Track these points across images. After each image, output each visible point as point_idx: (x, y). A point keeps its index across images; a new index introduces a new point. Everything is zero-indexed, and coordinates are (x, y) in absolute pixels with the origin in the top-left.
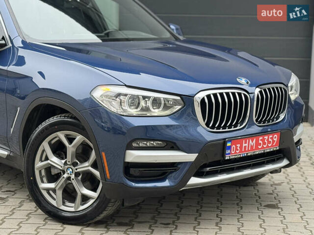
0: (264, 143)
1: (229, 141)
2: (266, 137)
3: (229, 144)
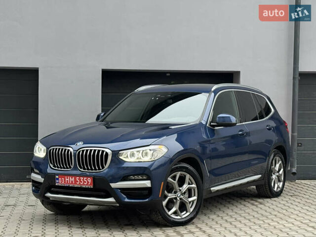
0: (81, 181)
1: (57, 175)
2: (82, 178)
3: (57, 177)
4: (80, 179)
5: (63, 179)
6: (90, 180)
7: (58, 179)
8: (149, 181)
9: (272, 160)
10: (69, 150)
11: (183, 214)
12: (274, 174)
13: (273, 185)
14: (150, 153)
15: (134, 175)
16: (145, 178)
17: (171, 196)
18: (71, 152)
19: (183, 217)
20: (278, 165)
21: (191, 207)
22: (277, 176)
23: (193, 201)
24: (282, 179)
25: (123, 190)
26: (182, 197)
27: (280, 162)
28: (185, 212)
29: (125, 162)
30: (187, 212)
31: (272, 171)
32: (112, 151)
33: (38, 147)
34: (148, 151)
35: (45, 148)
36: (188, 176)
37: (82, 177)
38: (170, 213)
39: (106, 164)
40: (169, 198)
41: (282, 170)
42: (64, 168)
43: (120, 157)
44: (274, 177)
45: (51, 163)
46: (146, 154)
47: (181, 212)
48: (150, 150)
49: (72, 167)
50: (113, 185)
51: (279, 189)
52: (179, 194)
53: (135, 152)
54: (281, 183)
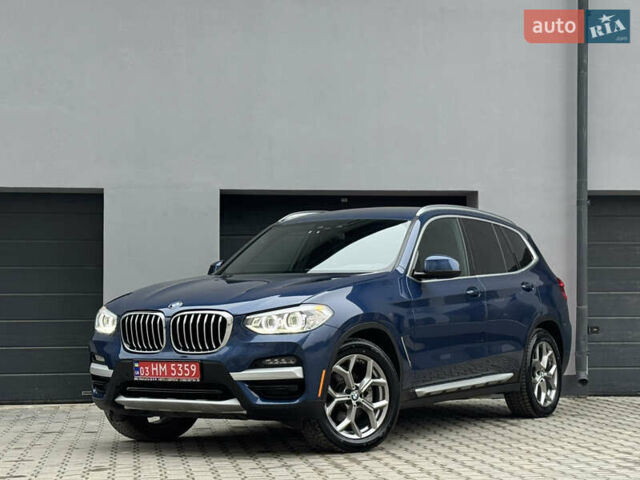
0: (178, 371)
1: (137, 362)
2: (181, 365)
3: (137, 365)
4: (177, 367)
5: (147, 368)
6: (194, 368)
7: (138, 369)
8: (300, 368)
9: (534, 347)
10: (157, 317)
11: (362, 430)
12: (538, 373)
13: (536, 393)
14: (301, 318)
15: (272, 358)
16: (292, 362)
17: (340, 397)
18: (161, 320)
19: (364, 435)
20: (545, 358)
21: (378, 420)
22: (545, 377)
23: (381, 409)
24: (556, 383)
25: (254, 384)
26: (360, 399)
27: (551, 352)
28: (367, 428)
29: (256, 334)
30: (370, 428)
31: (534, 369)
32: (234, 316)
33: (102, 316)
34: (298, 315)
35: (115, 317)
36: (371, 363)
37: (180, 362)
38: (339, 428)
39: (222, 339)
40: (336, 400)
41: (554, 367)
42: (149, 349)
43: (249, 327)
44: (538, 378)
45: (127, 343)
46: (295, 320)
47: (361, 427)
48: (302, 313)
49: (163, 347)
50: (236, 376)
51: (549, 403)
52: (355, 394)
53: (275, 318)
54: (554, 392)
